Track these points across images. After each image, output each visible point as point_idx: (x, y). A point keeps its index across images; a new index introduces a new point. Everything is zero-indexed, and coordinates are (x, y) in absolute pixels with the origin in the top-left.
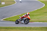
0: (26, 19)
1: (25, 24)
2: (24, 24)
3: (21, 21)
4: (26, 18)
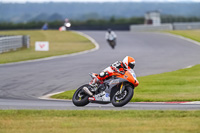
0: (120, 84)
3: (99, 91)
4: (117, 81)
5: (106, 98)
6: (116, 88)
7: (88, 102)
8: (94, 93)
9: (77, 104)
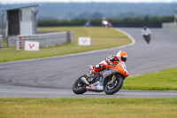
1: (108, 94)
2: (104, 93)
3: (94, 81)
4: (110, 72)
5: (100, 87)
6: (109, 78)
7: (85, 90)
8: (90, 83)
9: (77, 93)
